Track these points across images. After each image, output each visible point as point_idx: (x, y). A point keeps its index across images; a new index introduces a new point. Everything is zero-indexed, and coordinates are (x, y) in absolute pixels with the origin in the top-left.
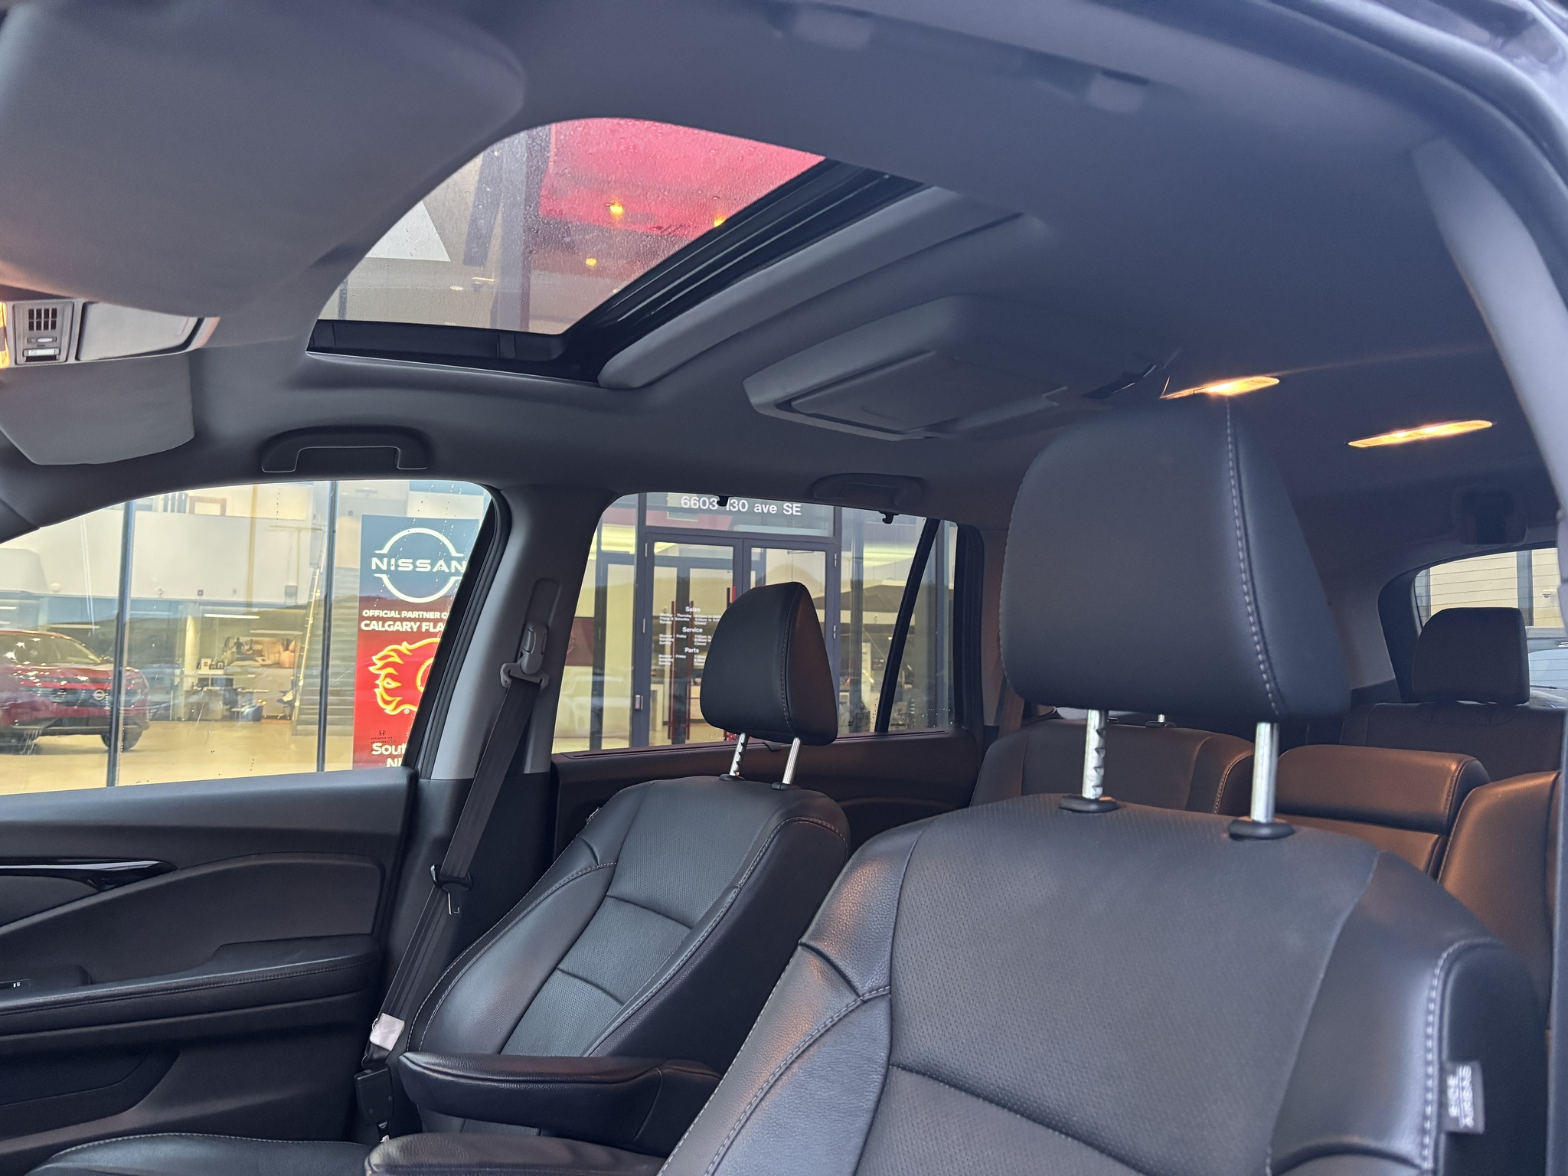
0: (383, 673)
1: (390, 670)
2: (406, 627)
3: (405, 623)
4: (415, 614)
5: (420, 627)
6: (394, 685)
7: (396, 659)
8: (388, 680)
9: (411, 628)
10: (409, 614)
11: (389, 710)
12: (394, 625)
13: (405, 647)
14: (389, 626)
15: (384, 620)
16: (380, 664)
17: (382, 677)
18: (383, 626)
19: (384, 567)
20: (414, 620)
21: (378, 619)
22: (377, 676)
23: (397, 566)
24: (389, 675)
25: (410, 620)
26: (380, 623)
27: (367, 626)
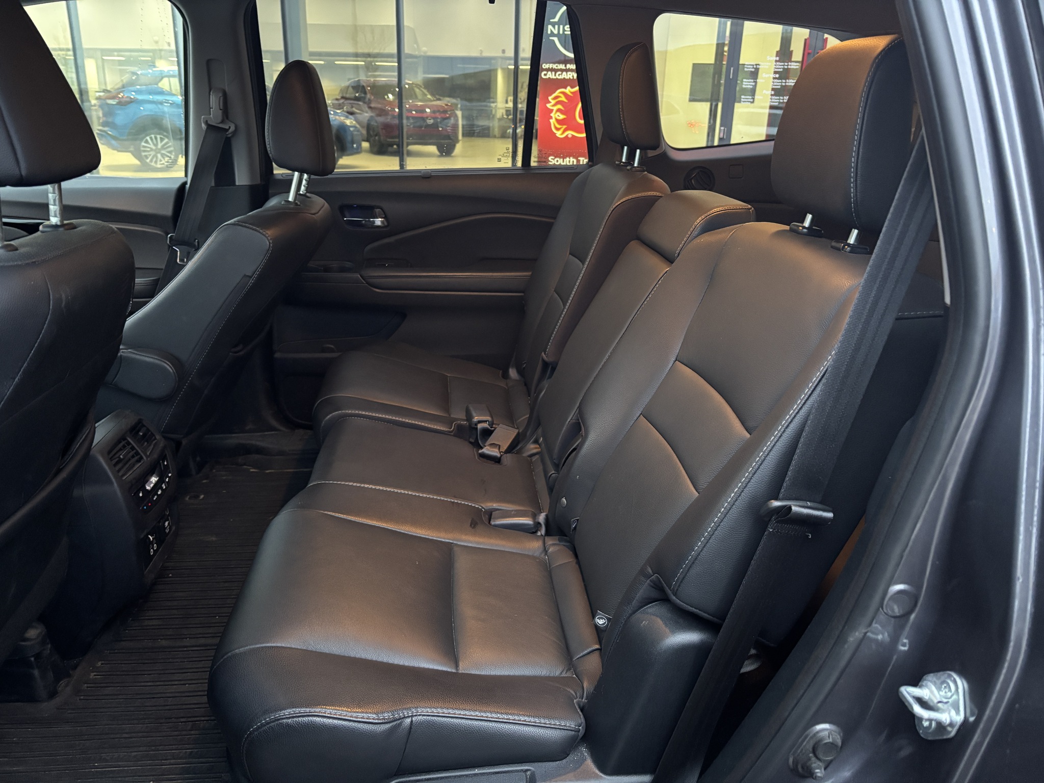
0: (555, 108)
1: (559, 106)
2: (569, 76)
3: (569, 73)
6: (562, 117)
7: (563, 99)
8: (558, 114)
9: (573, 76)
10: (572, 66)
11: (559, 134)
12: (562, 74)
13: (568, 90)
14: (559, 75)
15: (556, 71)
16: (553, 102)
17: (554, 112)
18: (555, 75)
19: (556, 32)
21: (552, 70)
22: (552, 111)
23: (564, 31)
24: (559, 110)
25: (572, 70)
26: (553, 73)
27: (545, 75)
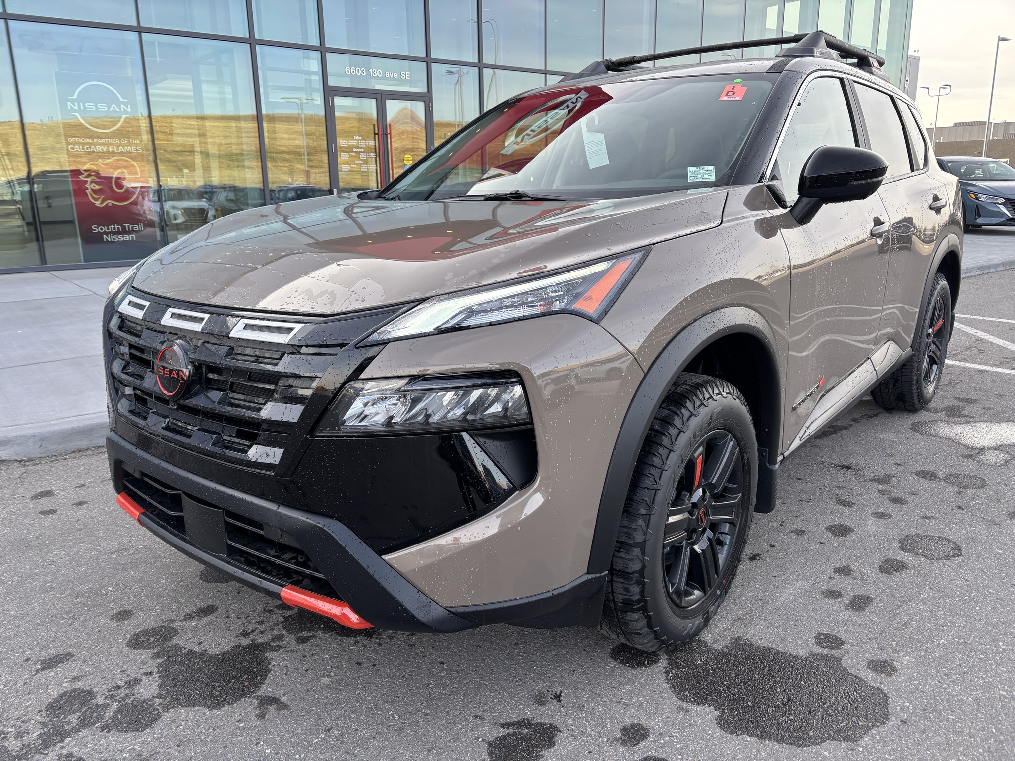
1: (94, 178)
2: (99, 149)
3: (97, 147)
4: (103, 141)
5: (108, 149)
6: (98, 187)
8: (93, 184)
9: (102, 149)
10: (100, 141)
11: (98, 203)
12: (90, 148)
14: (87, 148)
15: (83, 144)
16: (86, 174)
17: (89, 183)
18: (83, 149)
19: (76, 108)
20: (104, 144)
21: (79, 144)
22: (86, 182)
23: (85, 108)
24: (93, 181)
25: (101, 144)
26: (81, 146)
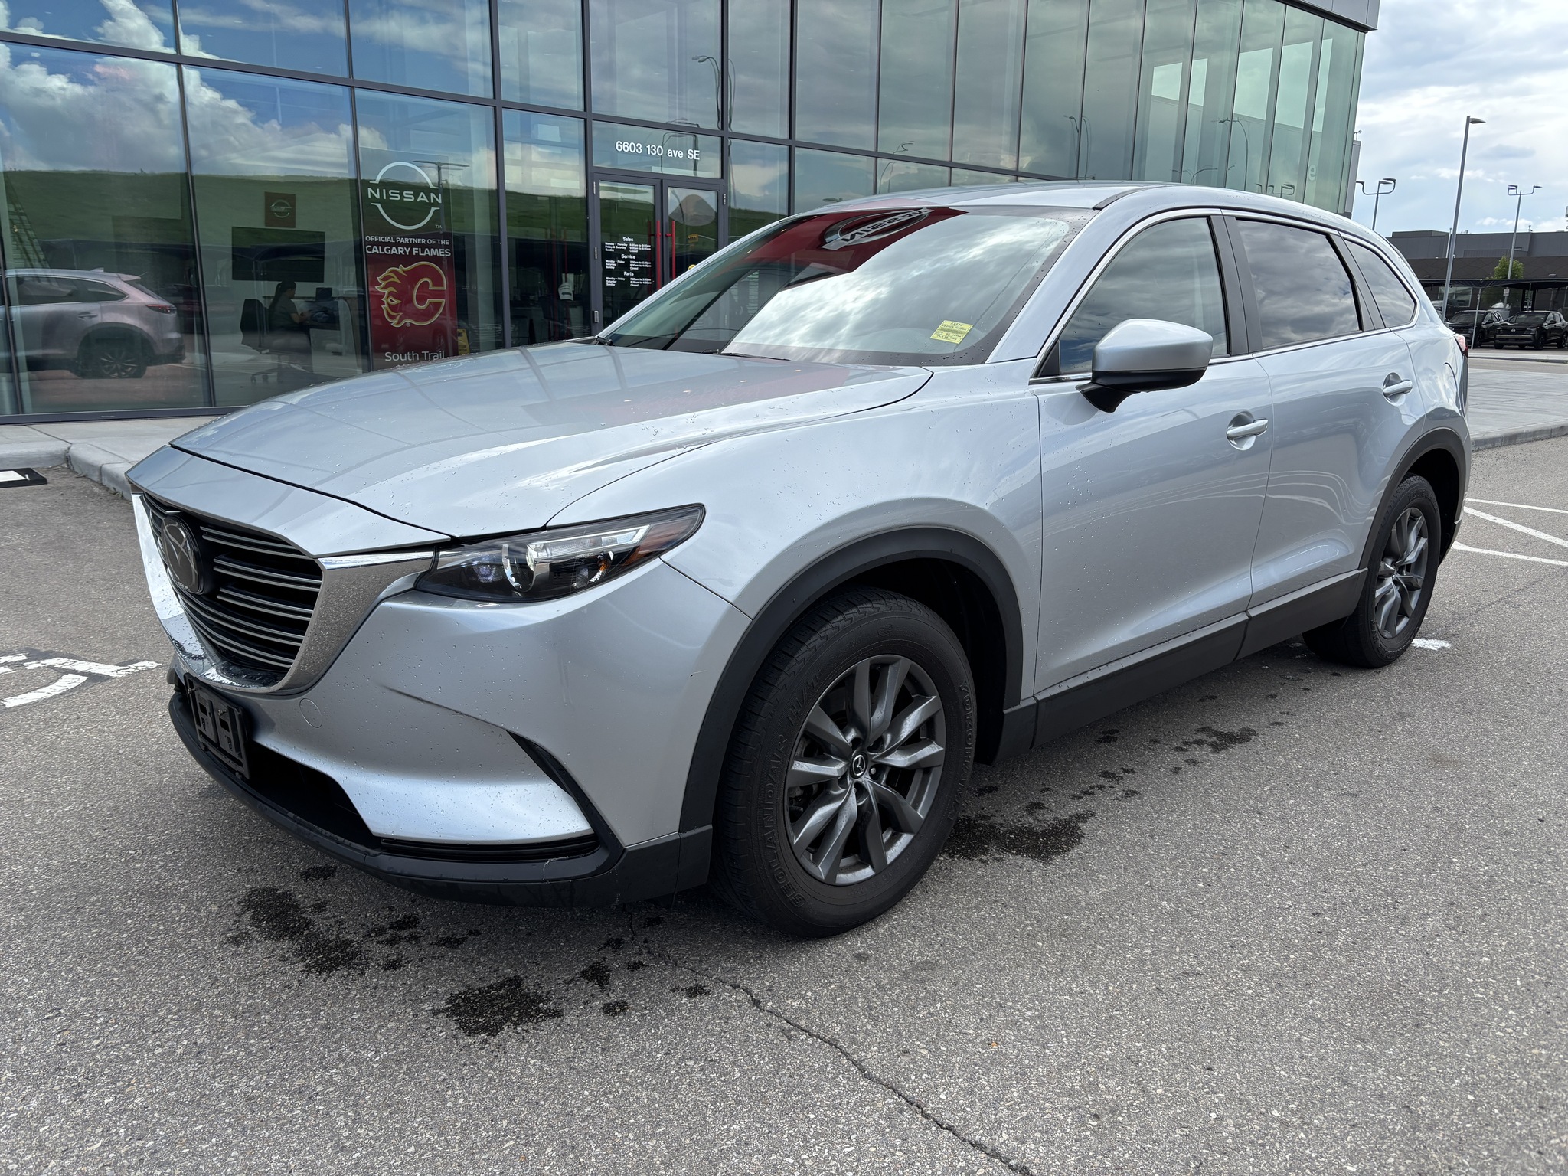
0: (386, 291)
1: (392, 289)
2: (401, 251)
3: (399, 248)
4: (406, 240)
5: (411, 251)
6: (396, 302)
7: (396, 280)
8: (391, 298)
9: (405, 252)
10: (402, 240)
11: (394, 323)
12: (391, 249)
13: (401, 269)
14: (387, 250)
15: (383, 245)
16: (383, 284)
17: (386, 296)
18: (383, 251)
19: (378, 197)
20: (406, 245)
21: (378, 244)
22: (383, 294)
23: (388, 196)
24: (390, 294)
25: (403, 245)
26: (380, 247)
27: (370, 249)
